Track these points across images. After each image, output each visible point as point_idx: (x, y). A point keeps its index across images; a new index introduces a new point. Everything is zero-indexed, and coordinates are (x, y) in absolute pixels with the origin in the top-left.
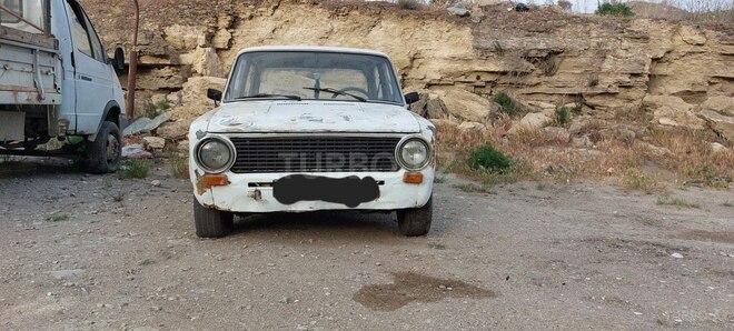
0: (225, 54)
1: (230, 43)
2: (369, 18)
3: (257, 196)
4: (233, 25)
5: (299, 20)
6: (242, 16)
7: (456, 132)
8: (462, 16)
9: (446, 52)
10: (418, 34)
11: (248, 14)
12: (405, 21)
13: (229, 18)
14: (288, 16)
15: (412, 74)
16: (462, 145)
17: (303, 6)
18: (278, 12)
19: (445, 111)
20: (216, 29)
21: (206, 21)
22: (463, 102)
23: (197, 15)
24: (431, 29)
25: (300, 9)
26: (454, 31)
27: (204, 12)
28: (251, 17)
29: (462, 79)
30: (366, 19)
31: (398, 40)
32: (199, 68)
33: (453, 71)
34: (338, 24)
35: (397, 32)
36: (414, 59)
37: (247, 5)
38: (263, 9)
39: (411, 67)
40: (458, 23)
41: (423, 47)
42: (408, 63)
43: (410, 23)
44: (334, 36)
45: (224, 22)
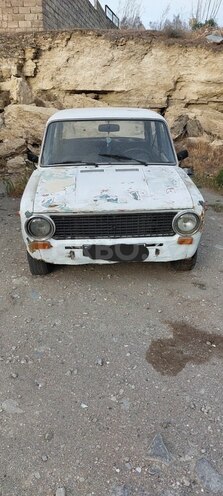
0: (32, 81)
1: (36, 72)
2: (142, 47)
3: (72, 255)
4: (36, 56)
5: (87, 50)
6: (43, 48)
7: (208, 148)
8: (219, 44)
9: (203, 76)
10: (182, 61)
11: (48, 46)
12: (171, 49)
13: (33, 51)
14: (78, 47)
15: (175, 95)
16: (212, 160)
17: (89, 38)
18: (70, 43)
19: (200, 129)
20: (24, 60)
21: (16, 54)
22: (214, 121)
23: (9, 48)
24: (193, 55)
25: (88, 40)
26: (211, 58)
27: (14, 45)
28: (50, 49)
29: (215, 99)
30: (140, 48)
31: (165, 66)
32: (14, 95)
33: (208, 92)
34: (117, 53)
35: (164, 59)
36: (177, 82)
37: (45, 38)
38: (59, 41)
39: (174, 90)
40: (215, 51)
41: (185, 72)
42: (173, 87)
43: (175, 51)
44: (114, 64)
45: (30, 54)
